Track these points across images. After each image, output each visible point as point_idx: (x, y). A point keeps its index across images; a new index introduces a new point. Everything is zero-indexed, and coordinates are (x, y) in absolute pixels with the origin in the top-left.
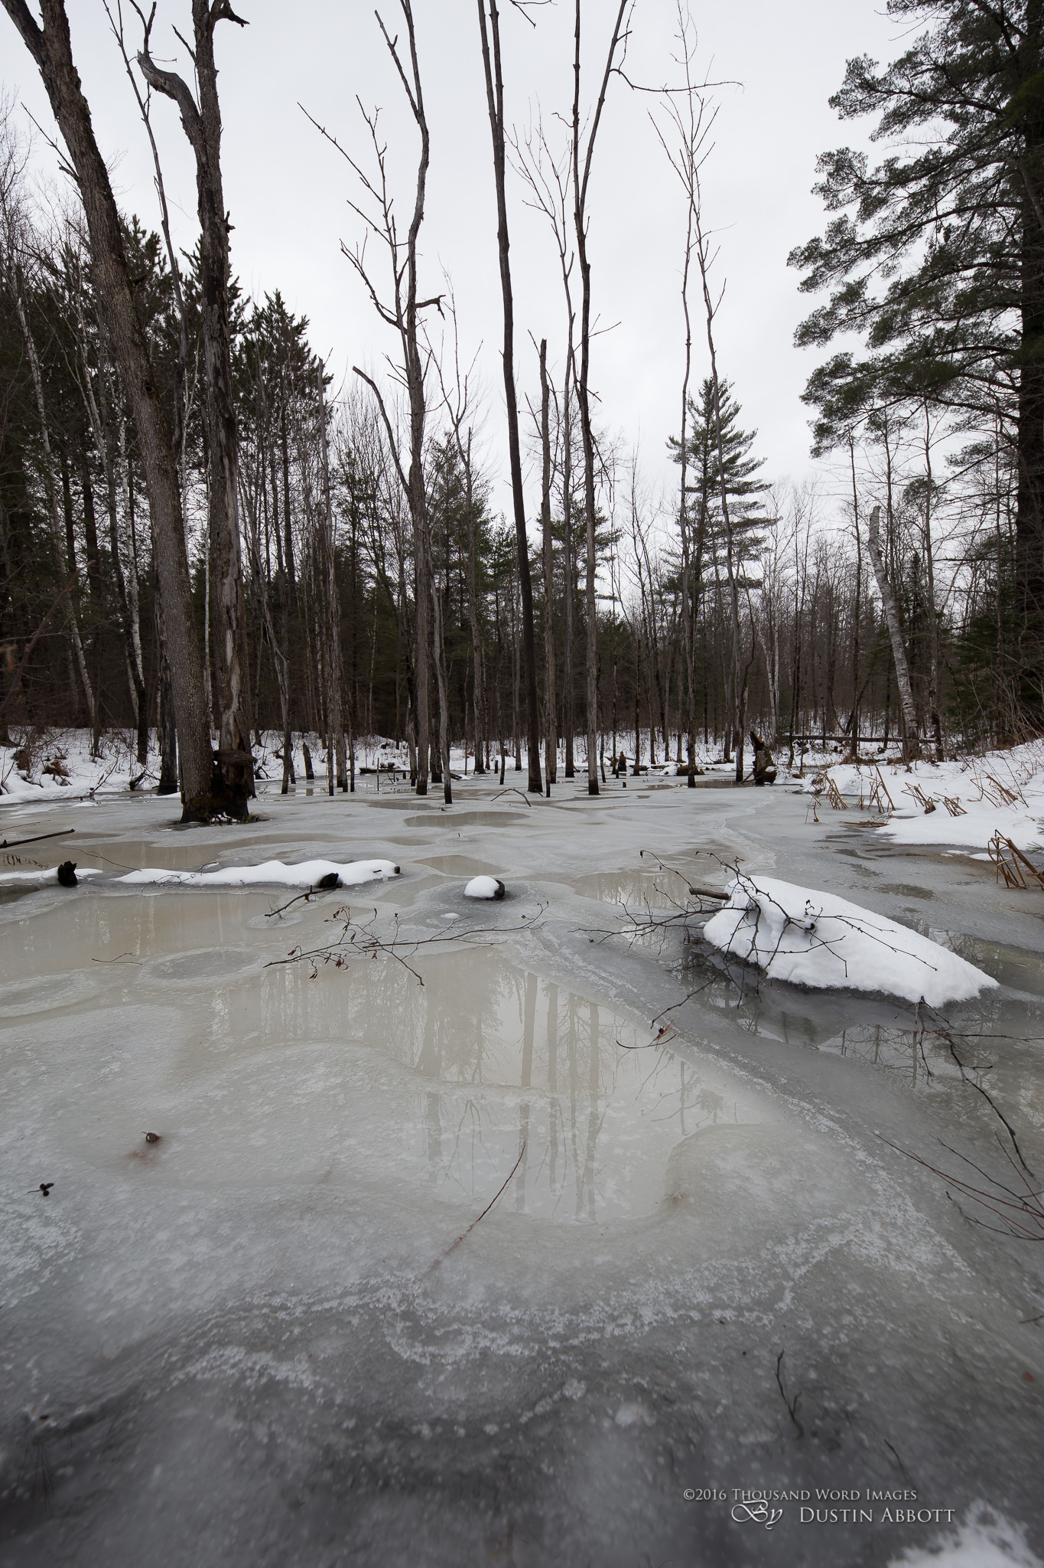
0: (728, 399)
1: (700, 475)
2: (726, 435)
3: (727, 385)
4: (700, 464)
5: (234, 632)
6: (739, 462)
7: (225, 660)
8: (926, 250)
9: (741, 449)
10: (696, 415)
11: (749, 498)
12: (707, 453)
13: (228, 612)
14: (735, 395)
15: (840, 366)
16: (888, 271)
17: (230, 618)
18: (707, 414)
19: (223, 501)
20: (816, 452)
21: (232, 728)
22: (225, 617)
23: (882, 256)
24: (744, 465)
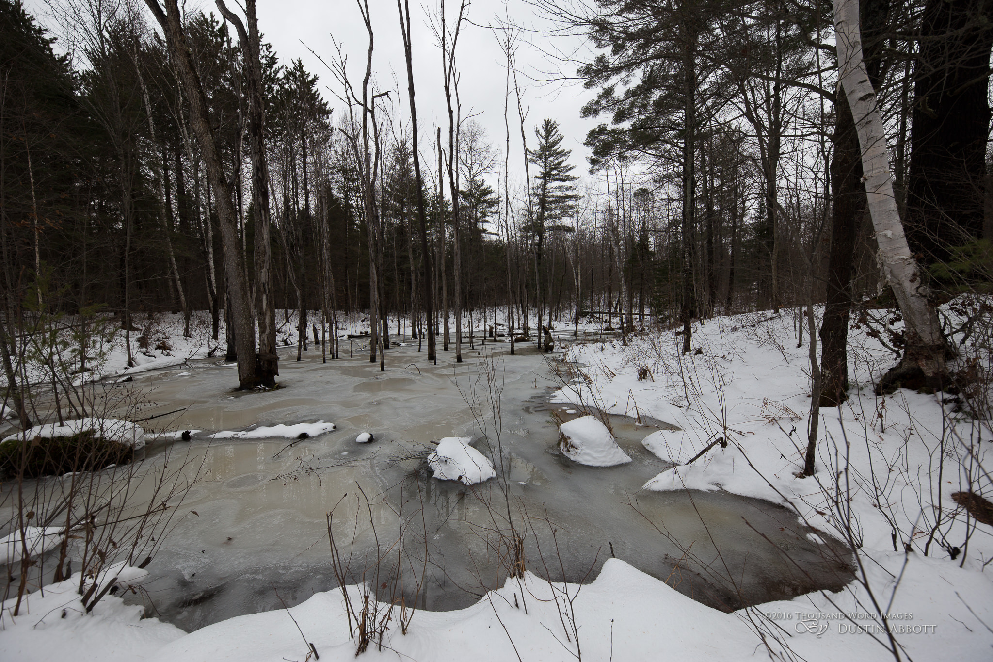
0: (557, 132)
1: (542, 170)
2: (556, 150)
3: (557, 123)
4: (542, 164)
5: (267, 295)
6: (562, 165)
7: (262, 309)
8: (642, 75)
9: (564, 158)
10: (541, 138)
11: (568, 184)
12: (546, 159)
13: (264, 286)
14: (561, 130)
15: (602, 130)
16: (626, 82)
17: (265, 289)
18: (546, 138)
19: (261, 231)
20: (592, 172)
21: (266, 342)
22: (262, 288)
23: (623, 74)
24: (565, 167)
